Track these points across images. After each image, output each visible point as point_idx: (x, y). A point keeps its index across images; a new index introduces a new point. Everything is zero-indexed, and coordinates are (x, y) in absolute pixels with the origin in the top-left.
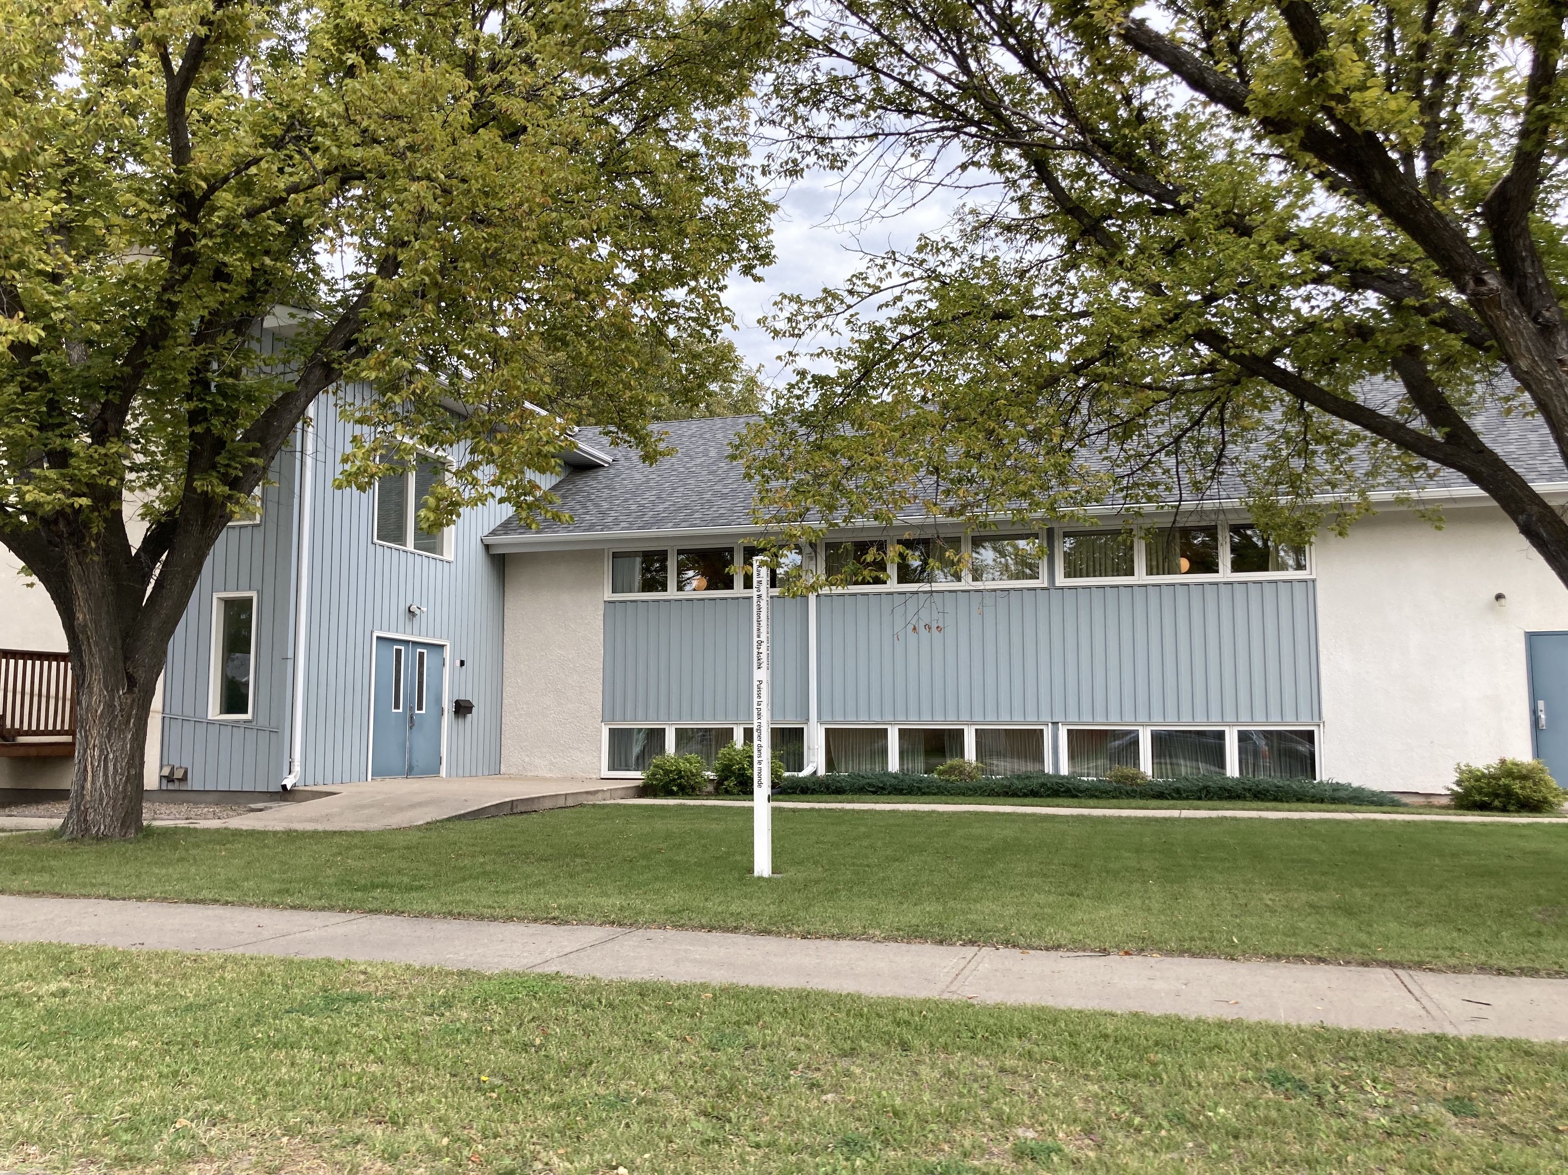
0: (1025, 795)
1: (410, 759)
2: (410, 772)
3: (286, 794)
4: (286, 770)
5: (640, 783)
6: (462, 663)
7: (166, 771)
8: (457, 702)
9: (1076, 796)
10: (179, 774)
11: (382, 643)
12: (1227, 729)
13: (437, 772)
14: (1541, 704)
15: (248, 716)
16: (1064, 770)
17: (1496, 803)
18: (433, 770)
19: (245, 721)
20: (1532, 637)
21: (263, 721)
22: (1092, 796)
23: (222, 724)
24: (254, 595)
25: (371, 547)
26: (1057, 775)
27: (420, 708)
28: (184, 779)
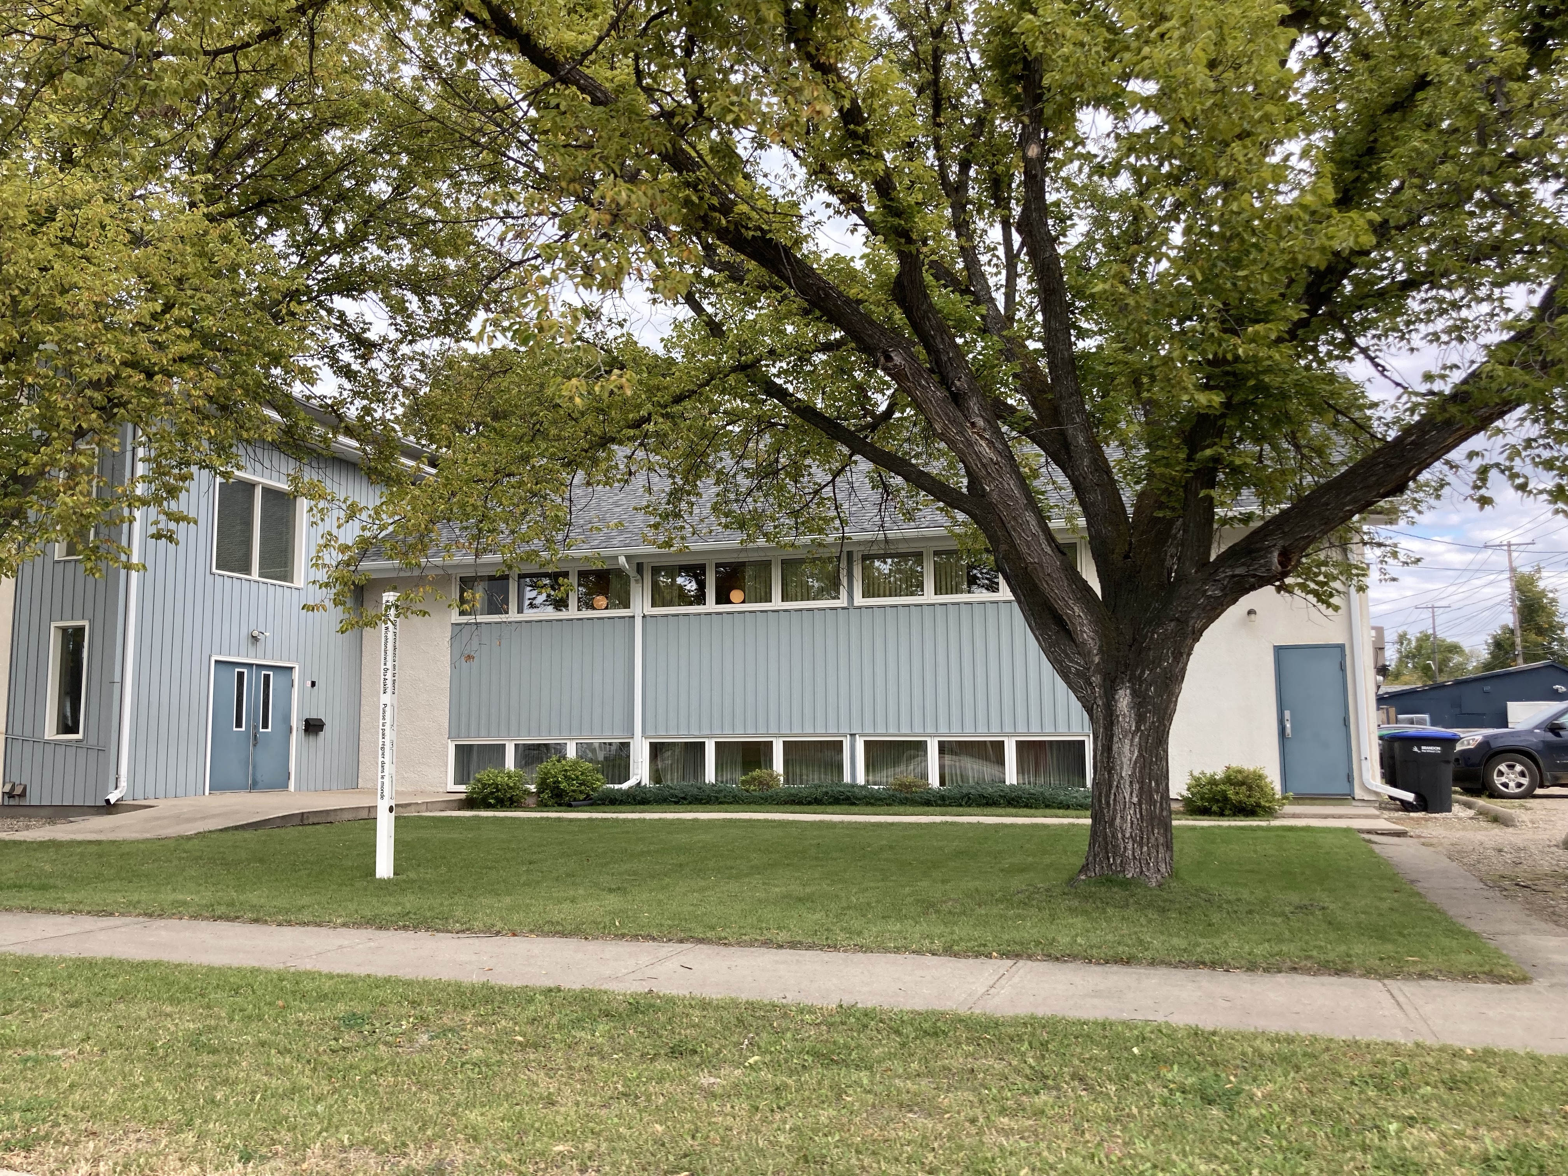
0: (809, 803)
1: (254, 775)
2: (254, 786)
3: (109, 808)
4: (112, 785)
5: (463, 796)
6: (313, 684)
7: (7, 788)
8: (307, 721)
9: (853, 804)
10: (18, 790)
11: (220, 666)
12: (1006, 739)
13: (286, 786)
14: (1287, 714)
15: (79, 736)
16: (861, 780)
17: (1215, 808)
18: (282, 784)
19: (77, 741)
20: (1279, 651)
21: (92, 741)
22: (868, 804)
23: (57, 743)
24: (86, 623)
25: (209, 578)
26: (854, 785)
27: (265, 726)
28: (23, 795)
